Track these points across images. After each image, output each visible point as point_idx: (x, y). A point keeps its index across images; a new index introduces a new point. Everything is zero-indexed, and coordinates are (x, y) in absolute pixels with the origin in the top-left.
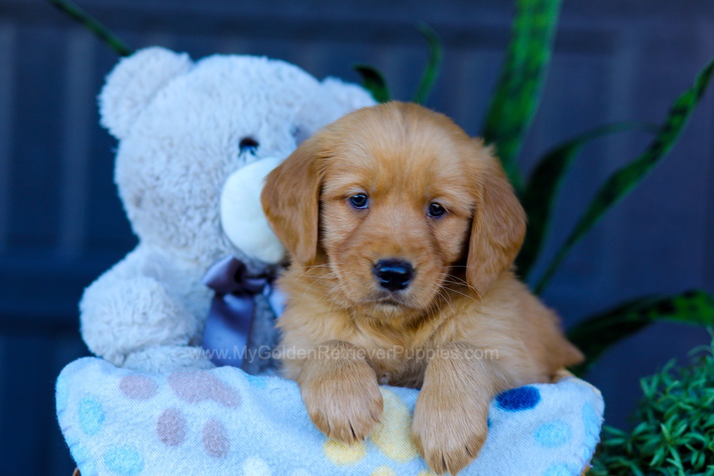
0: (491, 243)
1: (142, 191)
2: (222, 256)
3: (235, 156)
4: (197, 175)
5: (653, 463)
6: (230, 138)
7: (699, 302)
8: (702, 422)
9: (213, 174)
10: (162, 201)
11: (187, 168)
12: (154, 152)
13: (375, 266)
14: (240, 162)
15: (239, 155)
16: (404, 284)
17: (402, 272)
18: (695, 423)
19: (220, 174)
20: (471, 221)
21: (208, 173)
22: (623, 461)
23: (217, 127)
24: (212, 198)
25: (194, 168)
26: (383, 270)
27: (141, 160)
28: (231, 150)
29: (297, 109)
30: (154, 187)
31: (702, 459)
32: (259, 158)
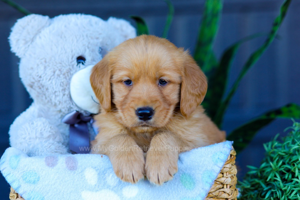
0: (190, 93)
1: (33, 83)
2: (72, 110)
3: (75, 66)
4: (59, 76)
5: (268, 180)
6: (72, 57)
7: (293, 108)
8: (290, 160)
9: (66, 75)
10: (43, 87)
11: (54, 72)
12: (38, 65)
13: (136, 111)
14: (78, 69)
15: (77, 65)
16: (150, 117)
17: (148, 112)
19: (69, 75)
20: (181, 85)
21: (64, 74)
22: (257, 181)
23: (66, 52)
24: (66, 85)
25: (57, 72)
26: (140, 112)
27: (32, 68)
28: (73, 63)
29: (101, 40)
30: (39, 81)
31: (290, 176)
32: (86, 66)
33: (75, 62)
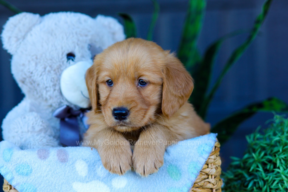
1: (25, 79)
2: (62, 104)
3: (65, 62)
4: (49, 72)
6: (63, 54)
9: (57, 71)
10: (34, 82)
11: (45, 68)
12: (29, 62)
14: (68, 65)
15: (67, 61)
18: (269, 152)
19: (59, 71)
21: (55, 70)
23: (56, 49)
24: (57, 81)
25: (48, 68)
27: (24, 65)
28: (63, 60)
30: (30, 77)
32: (76, 63)
33: (65, 58)
